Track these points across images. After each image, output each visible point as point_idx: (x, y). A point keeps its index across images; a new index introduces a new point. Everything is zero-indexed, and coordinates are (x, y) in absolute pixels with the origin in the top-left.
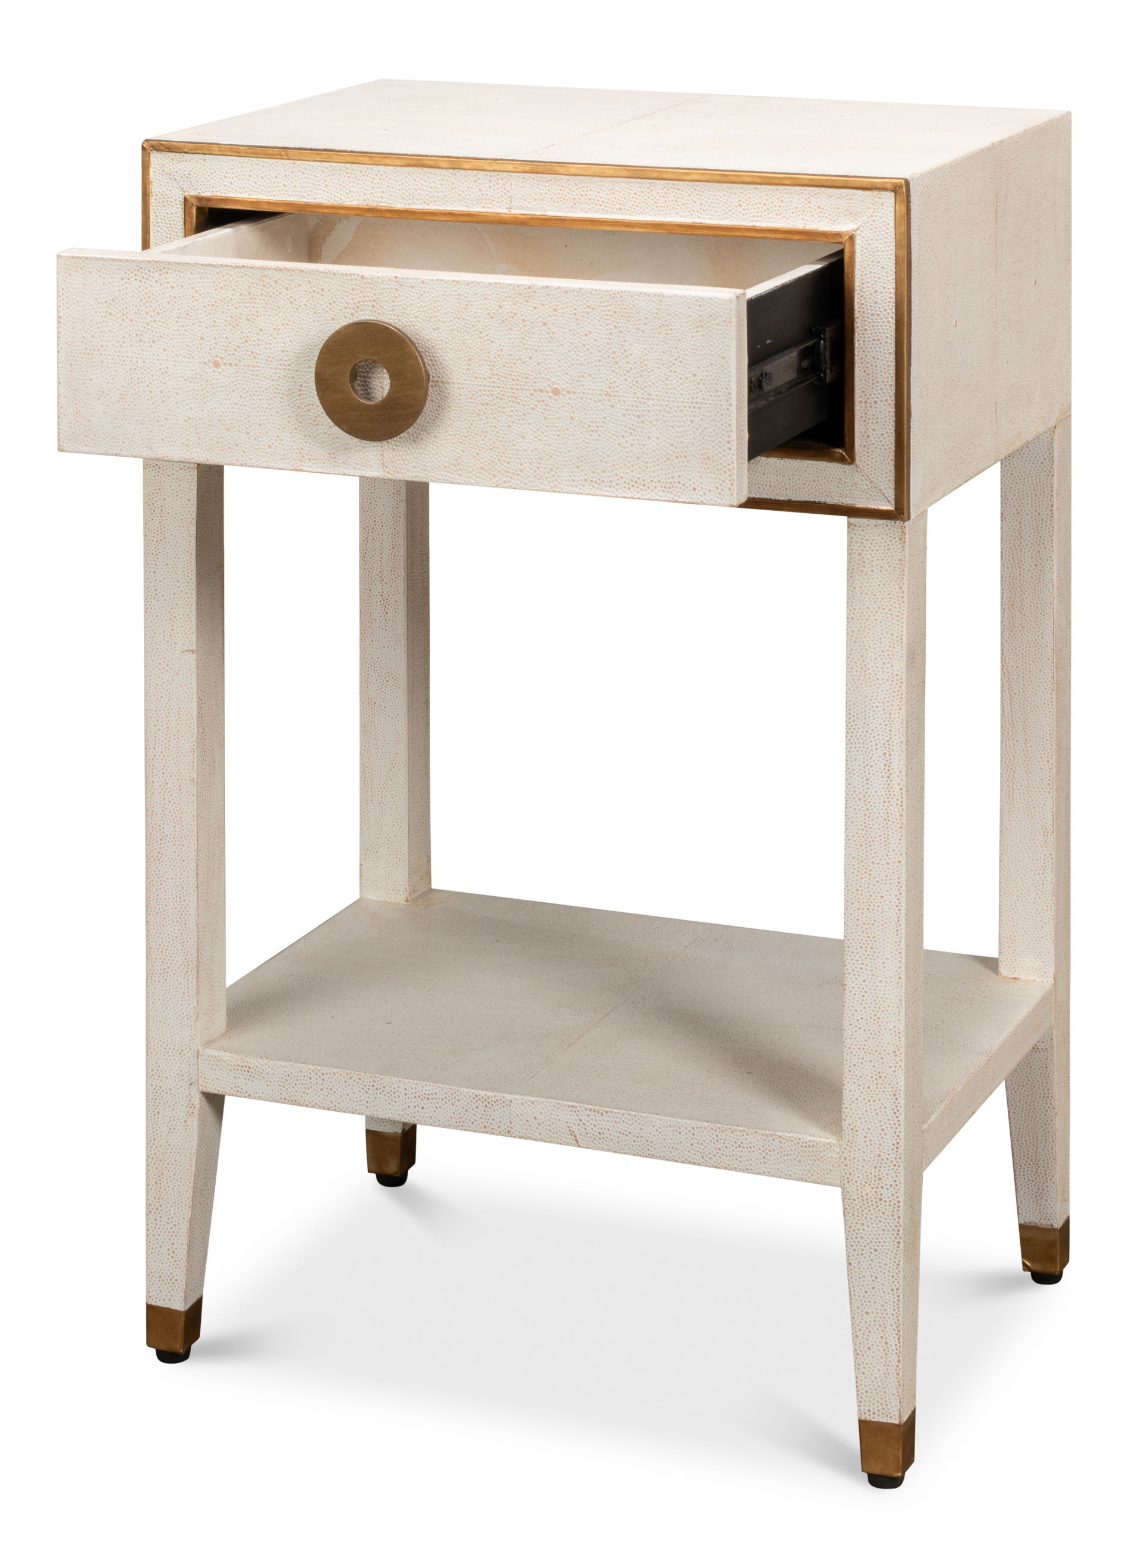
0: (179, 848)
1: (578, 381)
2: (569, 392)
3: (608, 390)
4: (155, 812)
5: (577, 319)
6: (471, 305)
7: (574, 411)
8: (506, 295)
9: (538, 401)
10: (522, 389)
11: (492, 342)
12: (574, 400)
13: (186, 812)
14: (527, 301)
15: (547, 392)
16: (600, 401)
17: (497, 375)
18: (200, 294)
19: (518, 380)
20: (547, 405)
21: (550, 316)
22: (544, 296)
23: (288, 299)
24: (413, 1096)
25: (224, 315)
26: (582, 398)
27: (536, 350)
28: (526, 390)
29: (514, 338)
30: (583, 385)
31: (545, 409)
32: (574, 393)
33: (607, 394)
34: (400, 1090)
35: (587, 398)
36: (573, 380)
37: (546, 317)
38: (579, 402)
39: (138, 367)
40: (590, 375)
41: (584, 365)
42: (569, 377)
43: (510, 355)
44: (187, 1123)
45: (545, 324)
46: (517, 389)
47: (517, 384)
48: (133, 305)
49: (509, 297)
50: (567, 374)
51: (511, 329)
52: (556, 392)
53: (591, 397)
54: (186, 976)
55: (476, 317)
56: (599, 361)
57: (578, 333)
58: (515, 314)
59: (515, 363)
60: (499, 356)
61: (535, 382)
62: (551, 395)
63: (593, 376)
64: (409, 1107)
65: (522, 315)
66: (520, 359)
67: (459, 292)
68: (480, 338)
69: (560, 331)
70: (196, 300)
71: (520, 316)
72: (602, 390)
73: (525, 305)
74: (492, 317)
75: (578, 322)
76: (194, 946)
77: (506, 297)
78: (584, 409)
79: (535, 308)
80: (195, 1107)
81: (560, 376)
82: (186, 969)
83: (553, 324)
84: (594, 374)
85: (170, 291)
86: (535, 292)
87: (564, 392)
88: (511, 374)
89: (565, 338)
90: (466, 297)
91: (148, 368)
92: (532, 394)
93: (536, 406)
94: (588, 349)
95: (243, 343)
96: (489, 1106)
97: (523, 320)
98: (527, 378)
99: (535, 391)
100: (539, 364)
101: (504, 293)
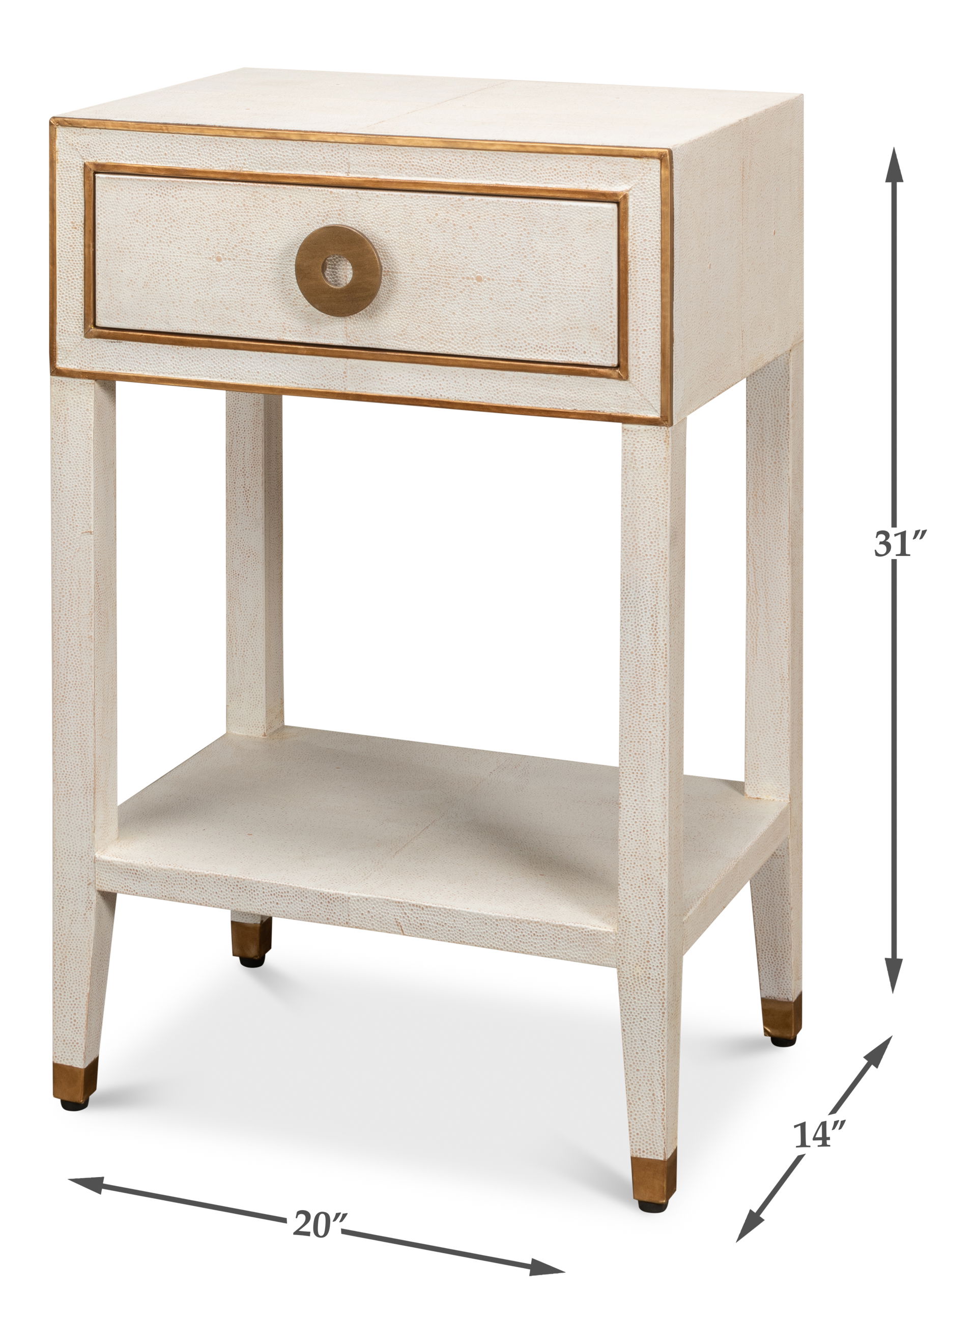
1: (496, 271)
2: (489, 279)
3: (519, 277)
5: (495, 224)
6: (414, 214)
7: (493, 294)
8: (441, 205)
9: (466, 286)
10: (453, 277)
11: (430, 241)
12: (493, 285)
14: (457, 210)
15: (472, 279)
16: (512, 285)
17: (434, 266)
18: (206, 206)
19: (450, 270)
20: (472, 289)
21: (475, 221)
22: (470, 207)
23: (274, 209)
25: (225, 222)
26: (499, 283)
27: (464, 248)
28: (457, 277)
29: (447, 238)
30: (499, 274)
31: (470, 292)
32: (493, 280)
33: (518, 281)
35: (502, 284)
36: (492, 270)
37: (472, 222)
38: (497, 287)
39: (158, 261)
40: (505, 266)
41: (501, 258)
42: (489, 268)
43: (444, 251)
45: (471, 228)
46: (449, 277)
47: (449, 274)
48: (155, 214)
49: (444, 207)
50: (487, 265)
51: (444, 231)
52: (479, 279)
53: (506, 283)
55: (418, 223)
56: (512, 255)
57: (496, 234)
58: (448, 220)
59: (447, 258)
60: (435, 252)
61: (463, 272)
62: (475, 281)
63: (508, 267)
65: (453, 221)
66: (452, 254)
67: (405, 203)
68: (421, 238)
69: (482, 233)
70: (204, 210)
71: (451, 222)
72: (514, 278)
73: (456, 213)
74: (430, 223)
75: (497, 226)
77: (441, 207)
78: (501, 292)
79: (463, 215)
81: (482, 267)
83: (477, 227)
84: (509, 265)
85: (183, 204)
86: (463, 203)
87: (485, 279)
88: (444, 266)
89: (486, 238)
90: (410, 207)
92: (461, 281)
93: (464, 290)
94: (504, 246)
95: (239, 243)
97: (454, 225)
98: (457, 268)
99: (463, 278)
100: (466, 258)
101: (439, 204)
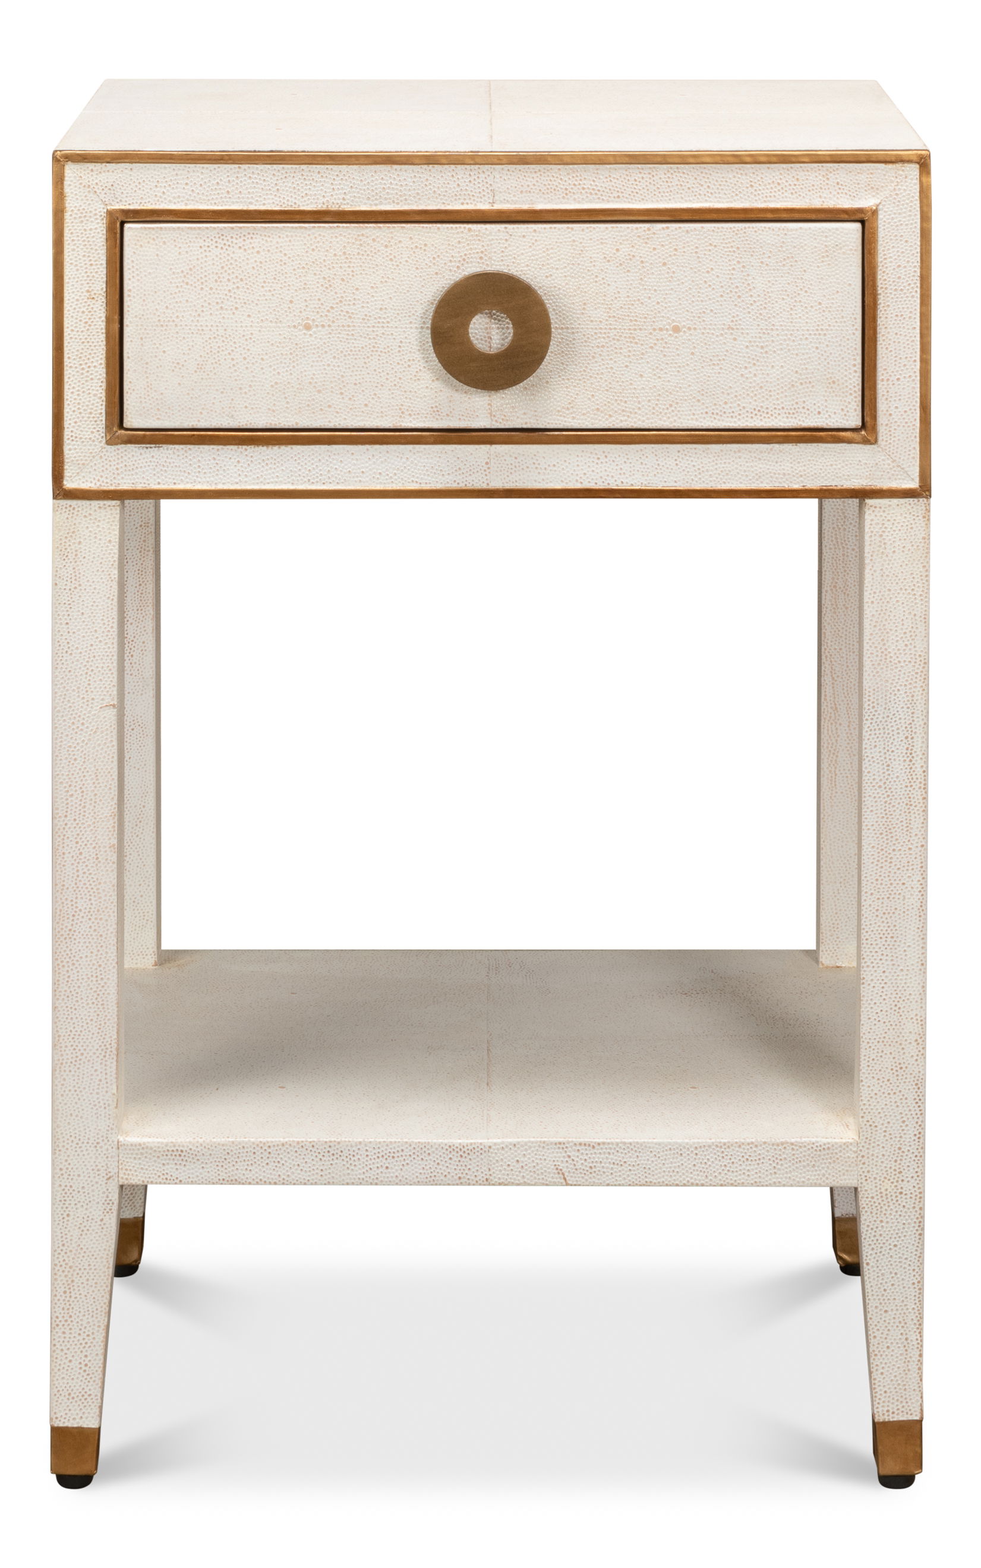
0: (96, 922)
1: (699, 317)
2: (689, 329)
3: (731, 324)
4: (67, 886)
5: (698, 257)
6: (587, 251)
7: (694, 347)
8: (623, 238)
9: (658, 340)
10: (640, 329)
11: (609, 285)
12: (696, 335)
13: (105, 882)
14: (646, 243)
15: (667, 329)
16: (722, 334)
17: (614, 317)
18: (289, 258)
19: (636, 321)
20: (666, 343)
21: (670, 256)
22: (663, 237)
23: (387, 256)
24: (375, 1157)
25: (317, 277)
26: (703, 333)
27: (655, 290)
28: (645, 329)
29: (633, 280)
30: (704, 321)
31: (664, 347)
32: (695, 329)
33: (730, 328)
34: (360, 1152)
35: (708, 333)
36: (694, 317)
37: (667, 257)
38: (701, 338)
39: (218, 335)
40: (712, 310)
41: (706, 301)
42: (690, 314)
43: (628, 296)
44: (104, 1222)
45: (664, 264)
46: (635, 330)
47: (635, 325)
48: (213, 272)
49: (627, 240)
50: (688, 311)
51: (628, 271)
52: (676, 329)
53: (712, 331)
54: (104, 1061)
55: (591, 262)
56: (722, 296)
57: (699, 271)
58: (634, 256)
59: (633, 304)
60: (616, 298)
61: (654, 322)
62: (671, 332)
63: (715, 311)
64: (371, 1169)
65: (641, 257)
66: (639, 300)
67: (573, 238)
68: (596, 282)
69: (681, 270)
70: (285, 264)
71: (638, 258)
72: (724, 324)
73: (644, 247)
74: (609, 261)
75: (701, 260)
76: (113, 1027)
77: (623, 240)
78: (706, 344)
79: (654, 249)
80: (113, 1203)
81: (680, 314)
82: (103, 1054)
83: (673, 263)
84: (716, 309)
85: (255, 257)
86: (654, 233)
87: (684, 329)
88: (628, 316)
89: (686, 276)
90: (581, 243)
91: (230, 335)
92: (651, 334)
93: (655, 344)
94: (710, 286)
95: (337, 303)
96: (464, 1155)
97: (642, 262)
98: (645, 318)
99: (654, 330)
100: (658, 303)
101: (621, 236)
